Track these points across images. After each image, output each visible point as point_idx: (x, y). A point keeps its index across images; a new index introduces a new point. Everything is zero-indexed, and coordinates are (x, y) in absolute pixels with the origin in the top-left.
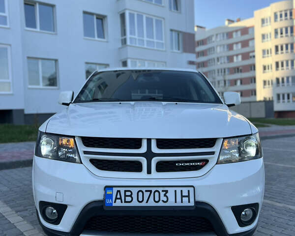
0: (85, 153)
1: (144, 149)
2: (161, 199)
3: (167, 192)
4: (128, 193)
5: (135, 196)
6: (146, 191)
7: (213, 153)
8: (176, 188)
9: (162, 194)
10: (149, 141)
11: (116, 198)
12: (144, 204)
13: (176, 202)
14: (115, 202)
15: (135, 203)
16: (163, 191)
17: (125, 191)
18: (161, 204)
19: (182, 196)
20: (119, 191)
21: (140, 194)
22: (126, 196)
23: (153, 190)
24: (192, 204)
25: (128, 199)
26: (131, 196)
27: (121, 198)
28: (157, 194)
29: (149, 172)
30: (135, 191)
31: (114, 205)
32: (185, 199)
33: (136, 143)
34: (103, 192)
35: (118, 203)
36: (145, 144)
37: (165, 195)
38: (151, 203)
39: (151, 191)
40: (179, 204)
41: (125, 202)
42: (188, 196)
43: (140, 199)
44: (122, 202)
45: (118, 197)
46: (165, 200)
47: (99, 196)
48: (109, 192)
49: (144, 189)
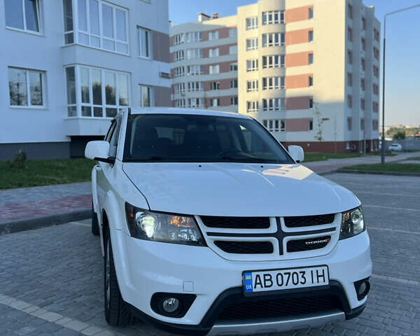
0: (209, 234)
1: (273, 228)
2: (300, 281)
3: (304, 273)
4: (268, 278)
5: (274, 280)
6: (285, 274)
7: (334, 229)
8: (311, 269)
9: (300, 275)
10: (278, 219)
11: (256, 284)
12: (283, 287)
13: (313, 282)
14: (255, 287)
15: (275, 287)
16: (300, 272)
17: (265, 275)
18: (300, 286)
19: (318, 276)
20: (258, 276)
21: (280, 277)
22: (265, 280)
23: (292, 271)
24: (327, 283)
25: (268, 283)
26: (270, 280)
27: (260, 283)
28: (295, 275)
29: (281, 253)
30: (274, 274)
31: (254, 290)
32: (321, 279)
33: (263, 222)
34: (240, 278)
35: (259, 289)
36: (273, 222)
37: (303, 276)
38: (291, 286)
39: (289, 274)
40: (316, 284)
41: (266, 286)
42: (323, 276)
43: (280, 283)
44: (262, 287)
45: (258, 281)
46: (303, 281)
47: (236, 282)
48: (248, 278)
49: (282, 272)
